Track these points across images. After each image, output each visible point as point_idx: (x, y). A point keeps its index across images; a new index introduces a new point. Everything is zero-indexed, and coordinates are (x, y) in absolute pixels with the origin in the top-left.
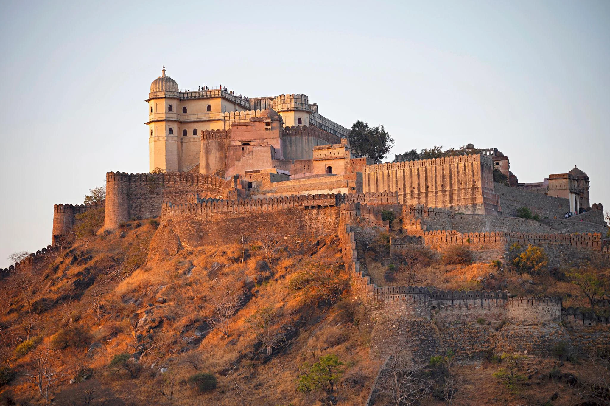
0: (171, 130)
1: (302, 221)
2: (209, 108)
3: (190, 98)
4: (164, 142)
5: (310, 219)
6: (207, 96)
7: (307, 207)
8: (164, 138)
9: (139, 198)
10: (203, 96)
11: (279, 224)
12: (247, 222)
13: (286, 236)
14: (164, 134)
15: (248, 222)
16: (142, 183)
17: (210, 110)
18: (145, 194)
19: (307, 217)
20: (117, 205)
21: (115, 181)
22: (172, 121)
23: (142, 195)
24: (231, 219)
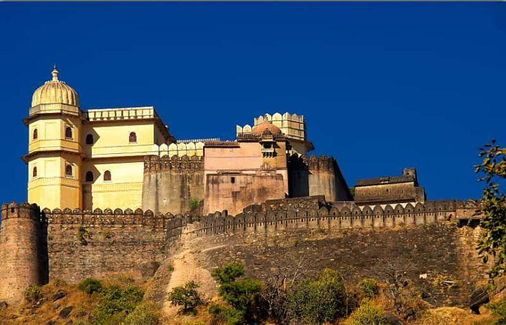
0: (68, 170)
1: (455, 246)
2: (133, 137)
3: (99, 120)
4: (59, 187)
5: (469, 243)
6: (129, 117)
7: (463, 222)
8: (58, 181)
9: (58, 251)
10: (122, 117)
11: (408, 251)
12: (346, 247)
13: (424, 273)
14: (59, 175)
15: (349, 247)
16: (63, 226)
17: (135, 140)
18: (69, 244)
19: (463, 239)
20: (21, 259)
21: (19, 217)
22: (71, 153)
23: (65, 245)
24: (315, 241)
